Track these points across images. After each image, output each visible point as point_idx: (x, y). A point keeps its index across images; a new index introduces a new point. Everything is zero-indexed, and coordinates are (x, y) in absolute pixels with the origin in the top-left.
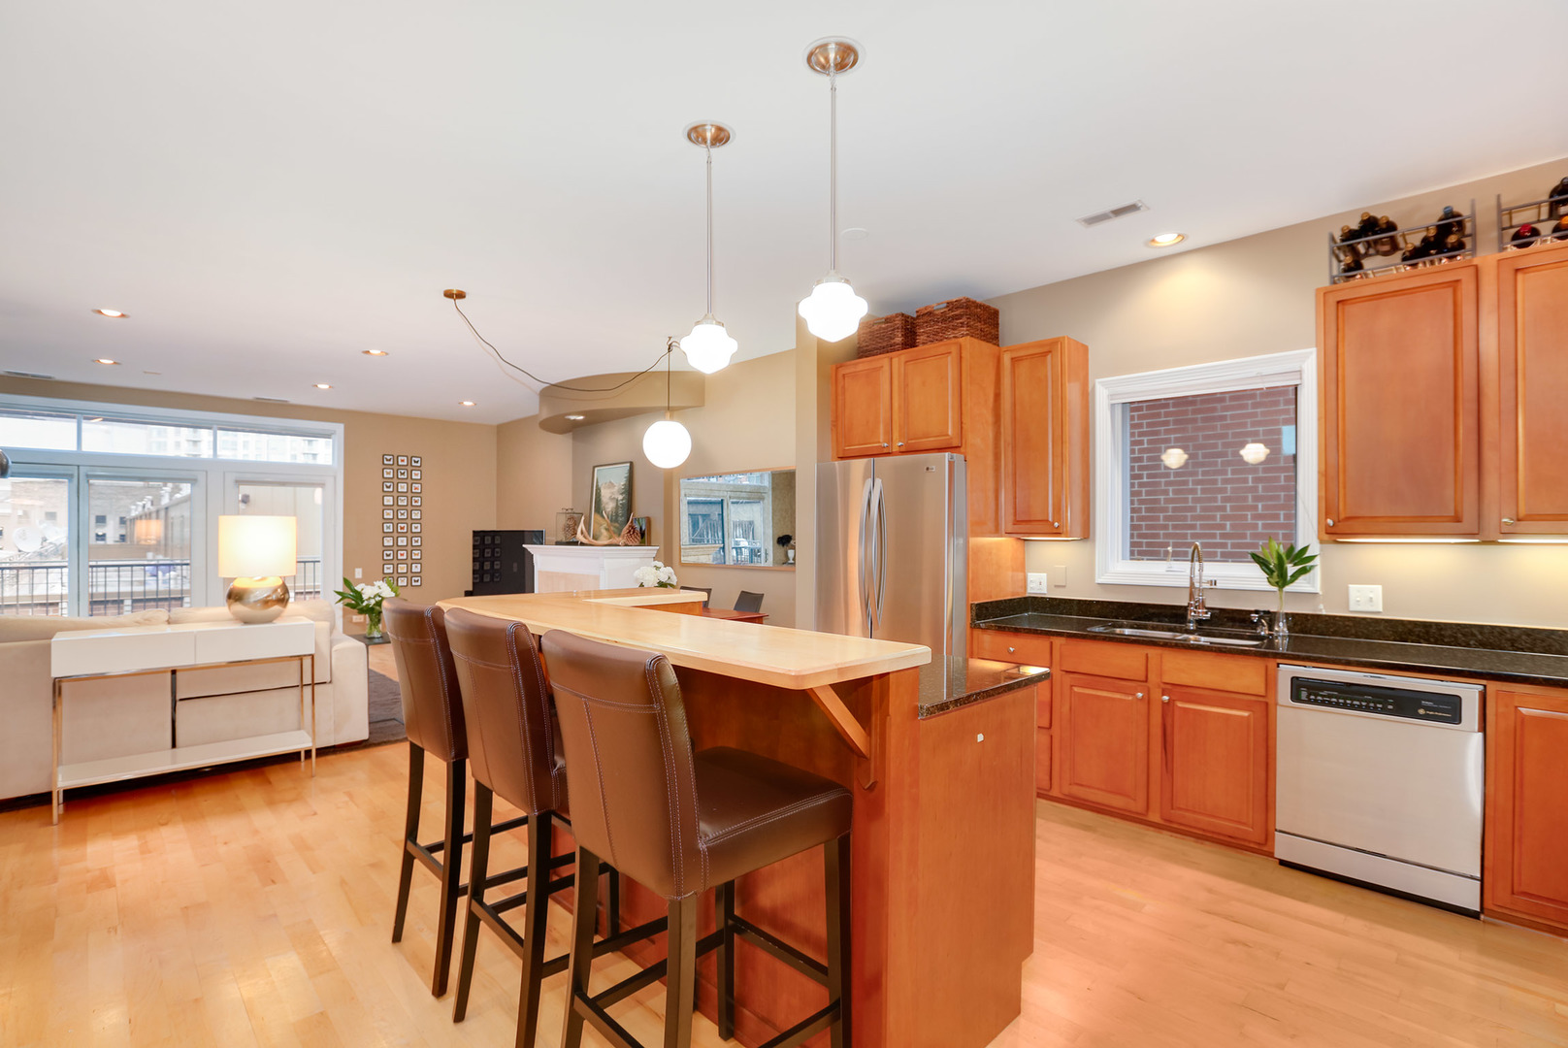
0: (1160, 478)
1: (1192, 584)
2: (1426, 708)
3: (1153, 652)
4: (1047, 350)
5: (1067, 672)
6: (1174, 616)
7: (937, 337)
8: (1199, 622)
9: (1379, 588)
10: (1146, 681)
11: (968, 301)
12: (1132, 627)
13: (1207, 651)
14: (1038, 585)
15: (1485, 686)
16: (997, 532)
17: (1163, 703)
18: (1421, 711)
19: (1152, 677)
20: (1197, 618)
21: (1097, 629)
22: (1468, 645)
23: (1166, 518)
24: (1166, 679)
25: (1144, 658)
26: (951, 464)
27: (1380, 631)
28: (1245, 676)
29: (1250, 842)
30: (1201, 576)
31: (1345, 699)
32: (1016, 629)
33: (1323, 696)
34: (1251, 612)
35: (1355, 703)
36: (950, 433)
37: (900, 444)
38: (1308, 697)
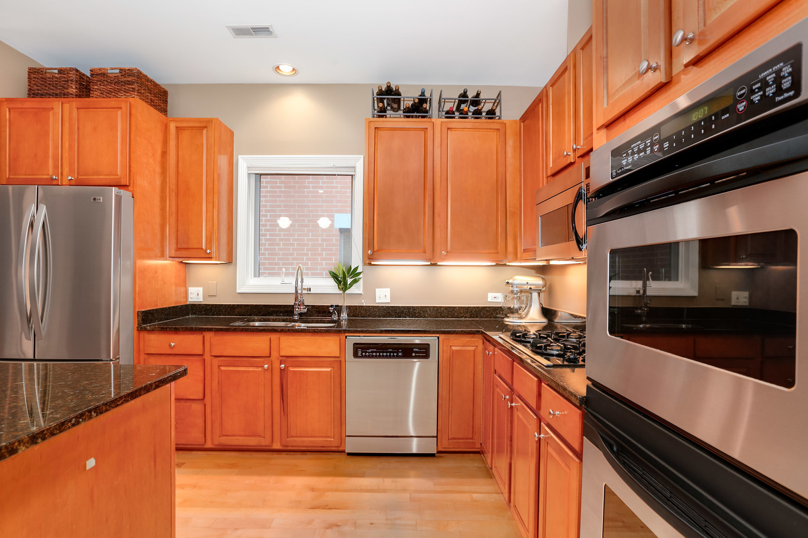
0: (276, 236)
1: (296, 291)
2: (416, 352)
3: (274, 337)
4: (203, 125)
5: (216, 356)
6: (285, 311)
7: (109, 94)
8: (301, 314)
9: (389, 290)
10: (270, 357)
11: (139, 73)
12: (260, 321)
13: (307, 332)
14: (196, 295)
15: (438, 337)
16: (162, 256)
17: (281, 370)
18: (414, 354)
19: (275, 354)
20: (299, 312)
21: (237, 324)
22: (425, 317)
23: (279, 259)
24: (283, 354)
25: (269, 340)
26: (119, 199)
27: (389, 312)
28: (328, 346)
29: (332, 447)
30: (302, 286)
31: (380, 353)
32: (176, 329)
33: (369, 353)
34: (328, 307)
35: (384, 354)
36: (119, 172)
37: (70, 178)
38: (362, 354)
